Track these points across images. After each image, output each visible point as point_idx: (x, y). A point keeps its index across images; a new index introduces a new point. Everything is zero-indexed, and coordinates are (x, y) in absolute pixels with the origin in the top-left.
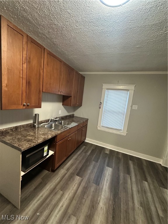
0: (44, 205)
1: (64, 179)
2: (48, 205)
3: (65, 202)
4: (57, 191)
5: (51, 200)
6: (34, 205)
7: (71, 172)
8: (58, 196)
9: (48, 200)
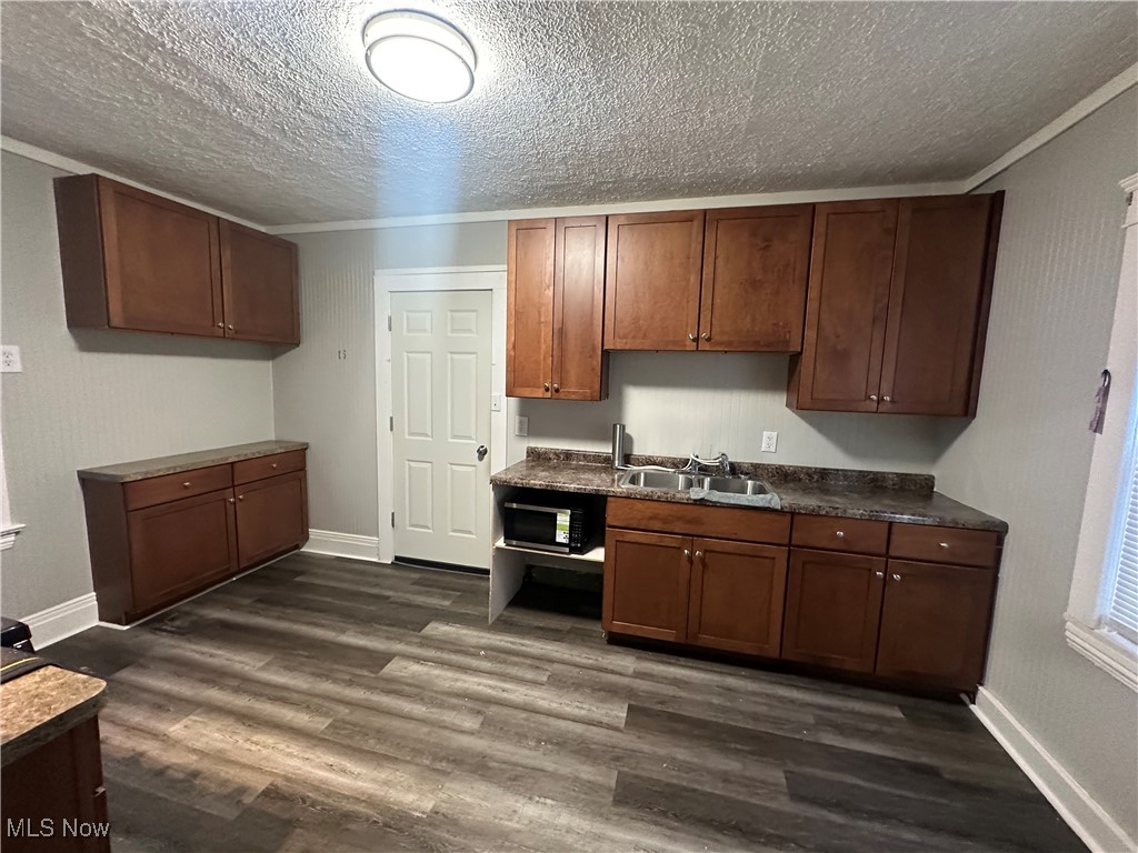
0: (503, 656)
1: (595, 673)
2: (504, 662)
3: (518, 693)
4: (546, 667)
5: (515, 664)
6: (501, 641)
7: (635, 686)
8: (530, 675)
9: (516, 659)
